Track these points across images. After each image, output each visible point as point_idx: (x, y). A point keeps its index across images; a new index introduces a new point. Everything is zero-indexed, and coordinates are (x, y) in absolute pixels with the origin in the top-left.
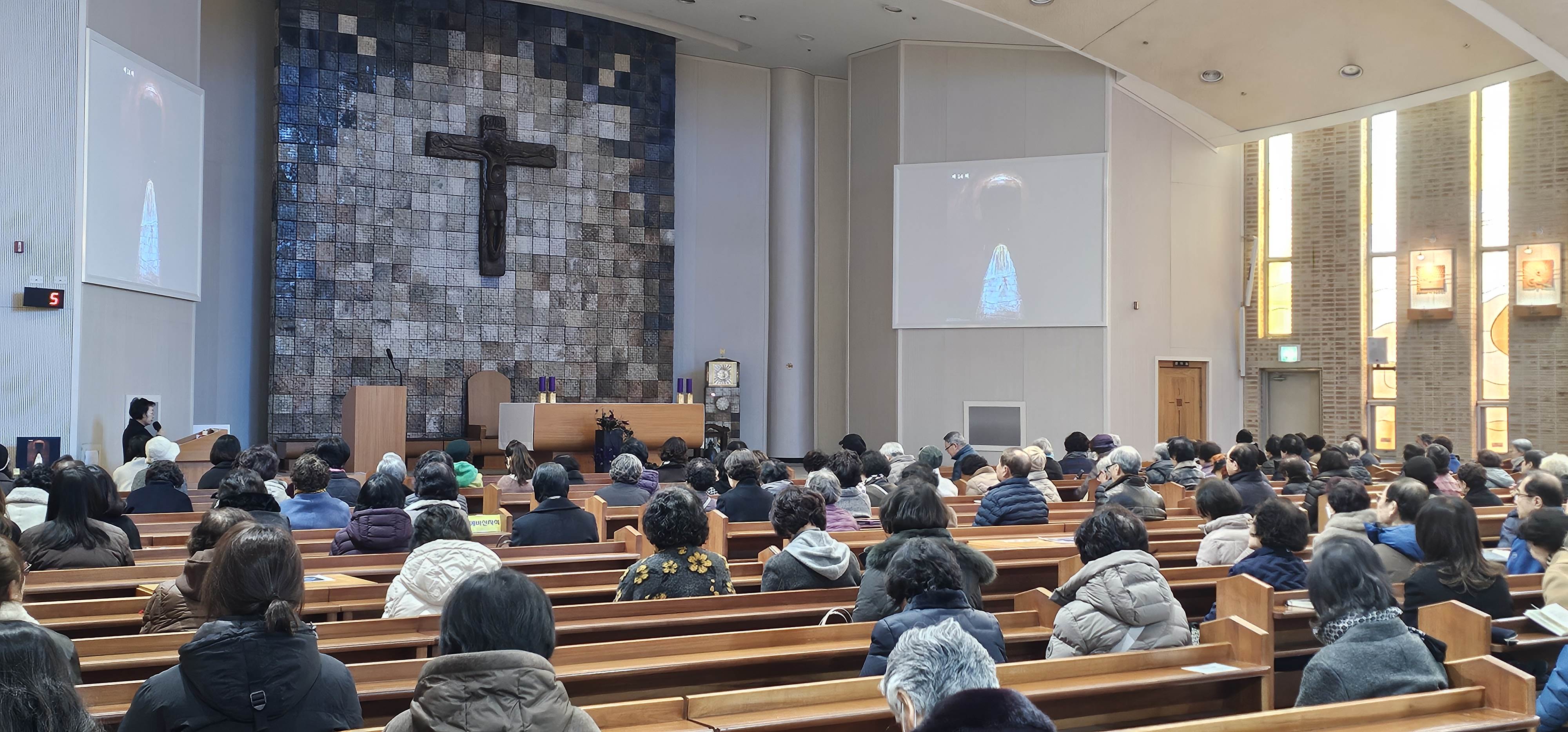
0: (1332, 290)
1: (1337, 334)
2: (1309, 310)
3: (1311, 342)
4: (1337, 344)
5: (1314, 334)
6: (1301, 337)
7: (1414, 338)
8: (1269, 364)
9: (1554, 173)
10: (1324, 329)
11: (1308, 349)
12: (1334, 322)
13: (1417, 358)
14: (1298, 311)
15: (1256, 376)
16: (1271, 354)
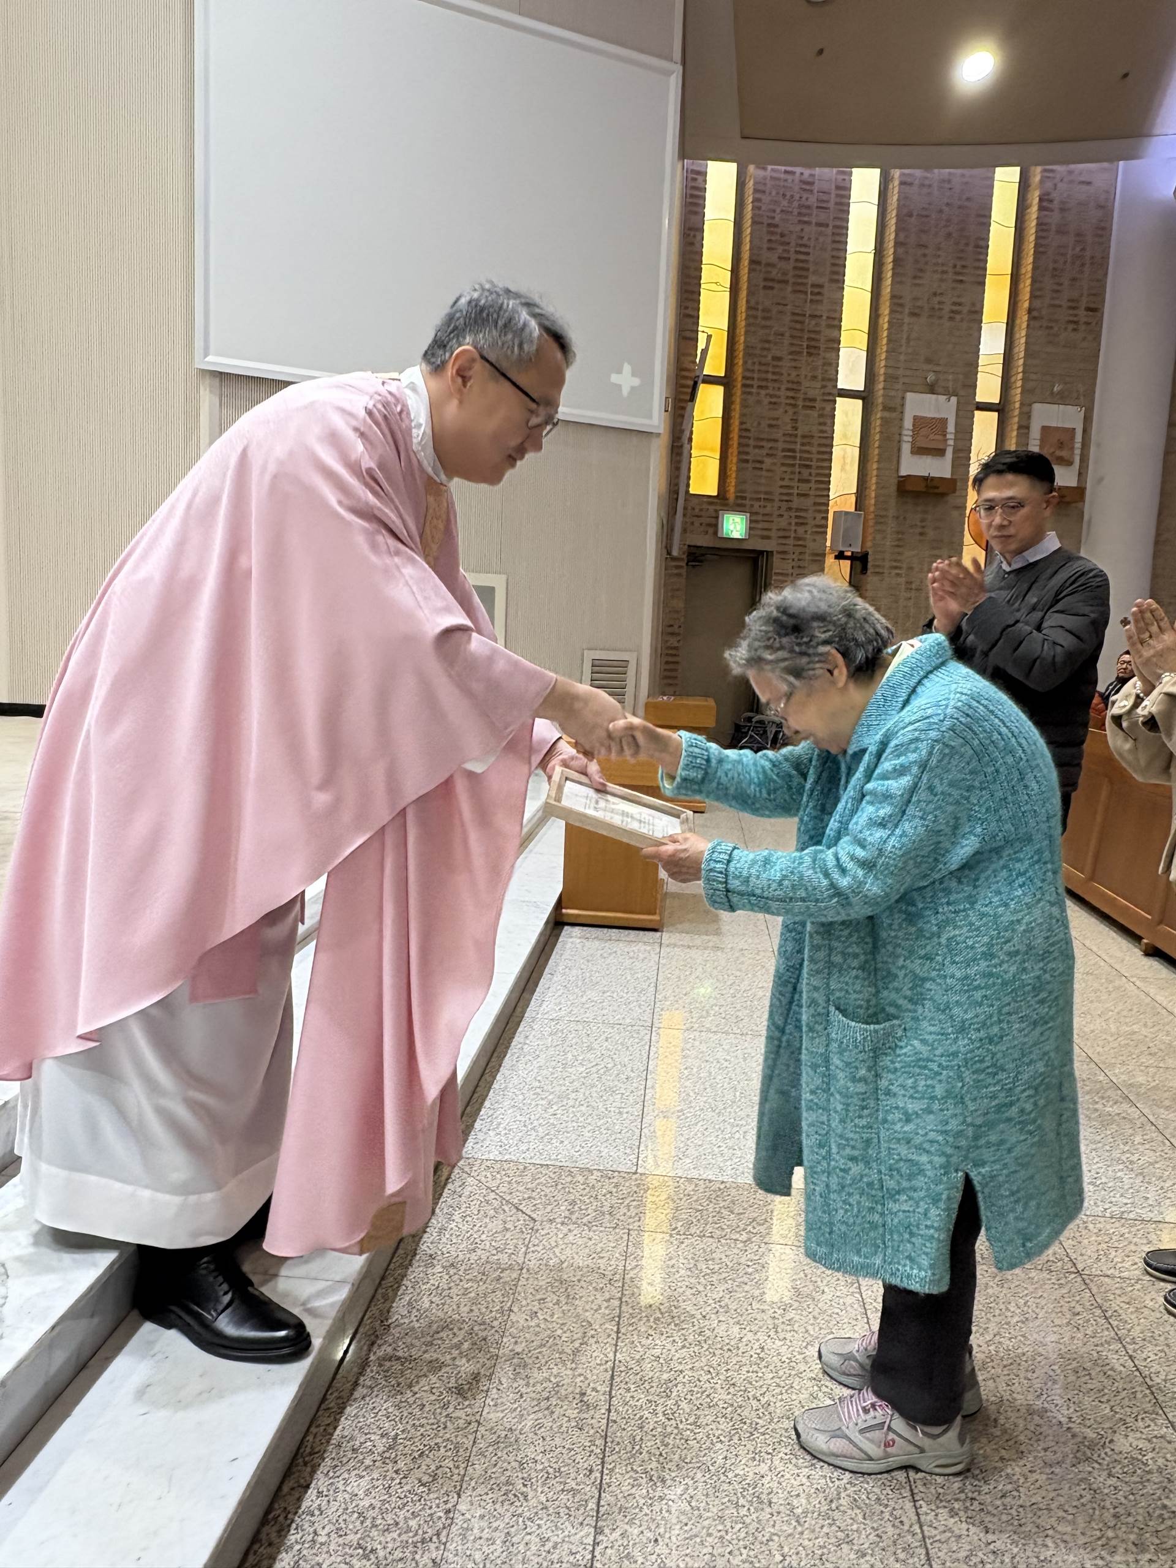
0: (796, 436)
1: (796, 502)
2: (761, 462)
3: (762, 511)
4: (797, 517)
5: (766, 500)
6: (748, 502)
7: (897, 518)
8: (702, 540)
9: (1082, 312)
10: (781, 494)
11: (756, 521)
12: (795, 484)
13: (898, 546)
14: (747, 461)
15: (685, 557)
16: (709, 525)
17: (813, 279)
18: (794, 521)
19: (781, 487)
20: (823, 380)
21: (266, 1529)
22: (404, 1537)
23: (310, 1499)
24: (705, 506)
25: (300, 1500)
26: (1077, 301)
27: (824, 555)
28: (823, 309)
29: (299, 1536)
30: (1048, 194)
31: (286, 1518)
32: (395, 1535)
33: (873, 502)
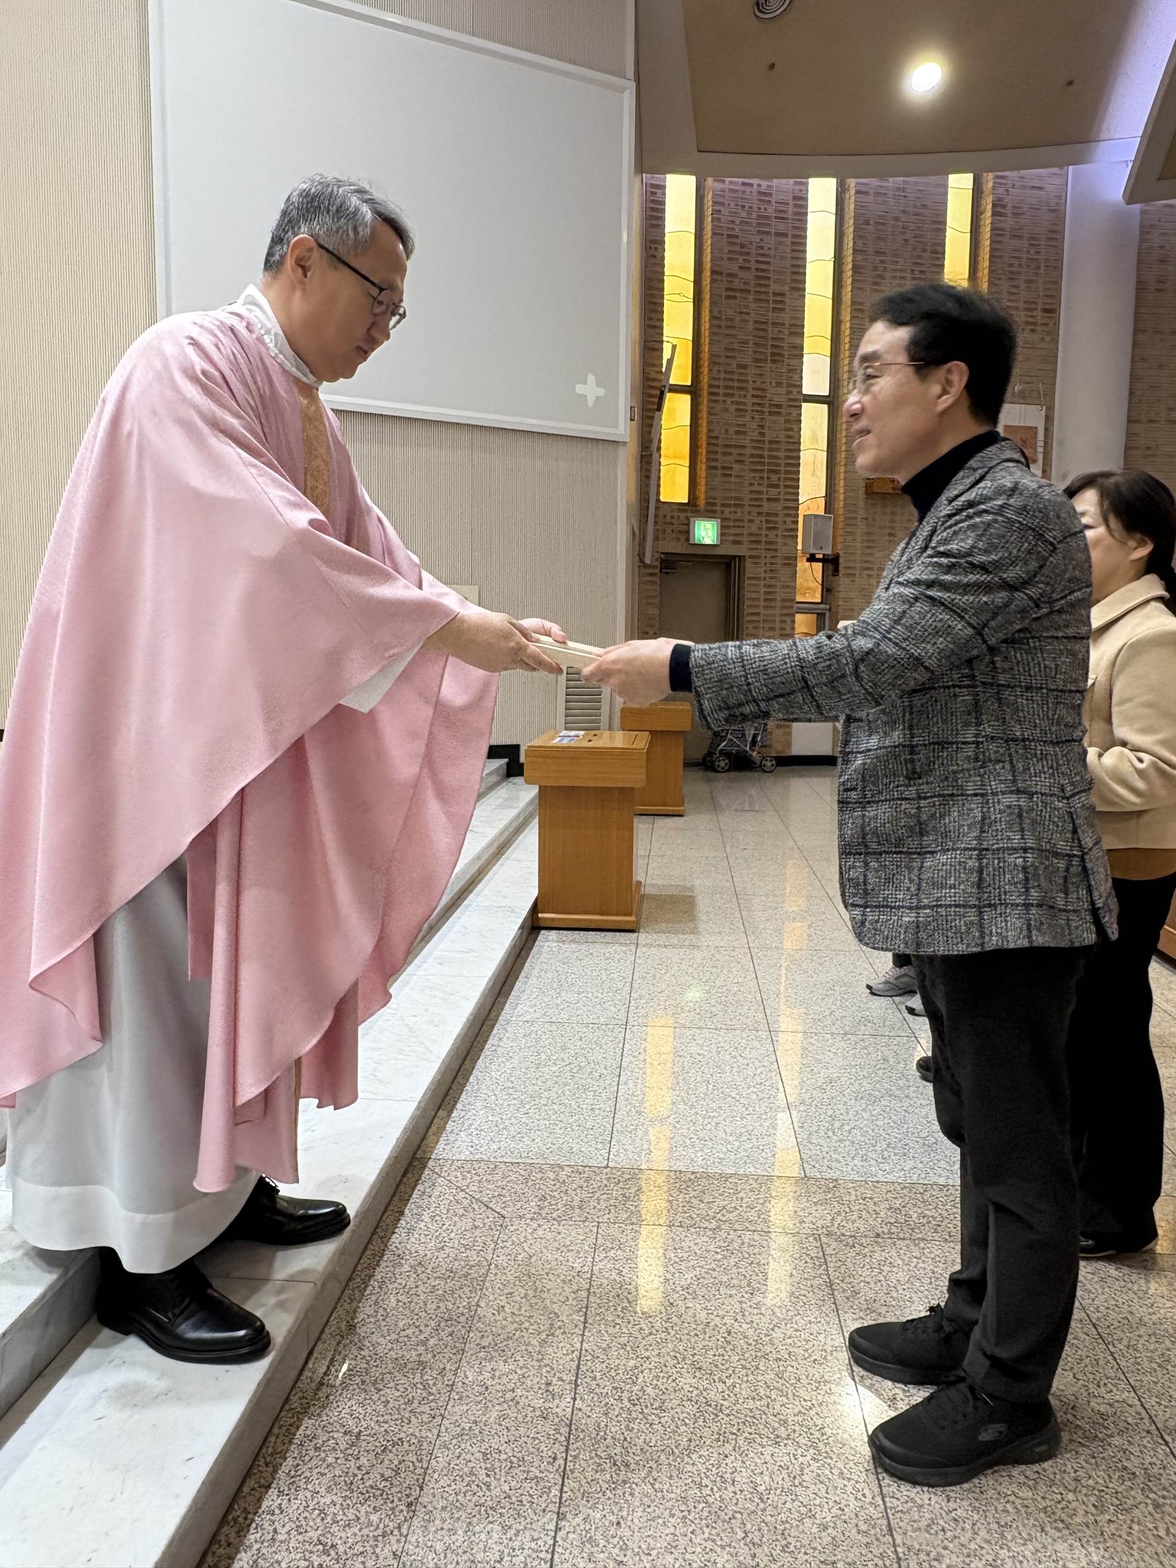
0: (763, 442)
1: (766, 507)
2: (730, 469)
3: (733, 517)
4: (767, 521)
5: (736, 505)
6: (718, 508)
7: (866, 519)
8: (675, 547)
9: (1039, 314)
10: (751, 499)
11: (728, 527)
12: (765, 489)
13: (869, 547)
14: (716, 468)
15: (657, 564)
16: (680, 532)
17: (774, 287)
18: (765, 525)
19: (751, 492)
20: (789, 385)
21: (225, 1529)
22: (365, 1532)
23: (271, 1500)
24: (676, 514)
25: (260, 1500)
26: (1035, 303)
27: (796, 558)
28: (785, 317)
29: (258, 1535)
30: (1000, 200)
31: (246, 1519)
32: (356, 1530)
33: (842, 504)
